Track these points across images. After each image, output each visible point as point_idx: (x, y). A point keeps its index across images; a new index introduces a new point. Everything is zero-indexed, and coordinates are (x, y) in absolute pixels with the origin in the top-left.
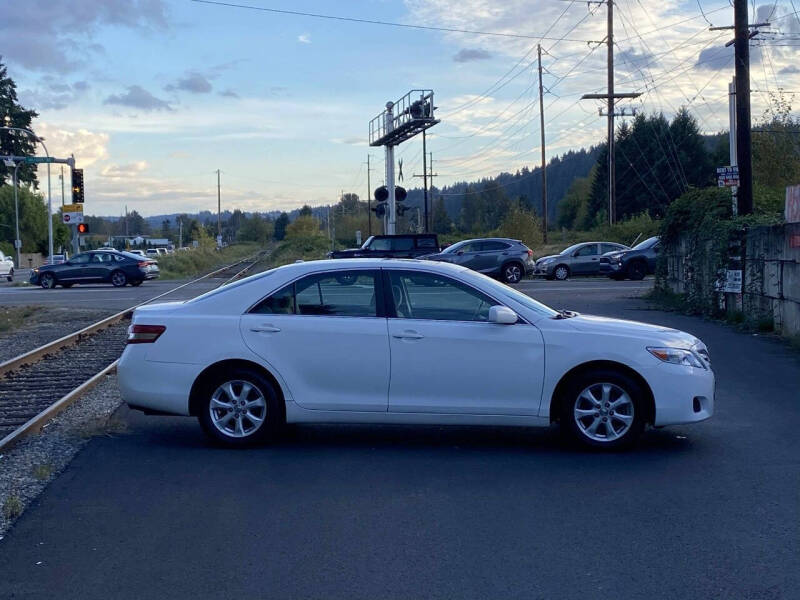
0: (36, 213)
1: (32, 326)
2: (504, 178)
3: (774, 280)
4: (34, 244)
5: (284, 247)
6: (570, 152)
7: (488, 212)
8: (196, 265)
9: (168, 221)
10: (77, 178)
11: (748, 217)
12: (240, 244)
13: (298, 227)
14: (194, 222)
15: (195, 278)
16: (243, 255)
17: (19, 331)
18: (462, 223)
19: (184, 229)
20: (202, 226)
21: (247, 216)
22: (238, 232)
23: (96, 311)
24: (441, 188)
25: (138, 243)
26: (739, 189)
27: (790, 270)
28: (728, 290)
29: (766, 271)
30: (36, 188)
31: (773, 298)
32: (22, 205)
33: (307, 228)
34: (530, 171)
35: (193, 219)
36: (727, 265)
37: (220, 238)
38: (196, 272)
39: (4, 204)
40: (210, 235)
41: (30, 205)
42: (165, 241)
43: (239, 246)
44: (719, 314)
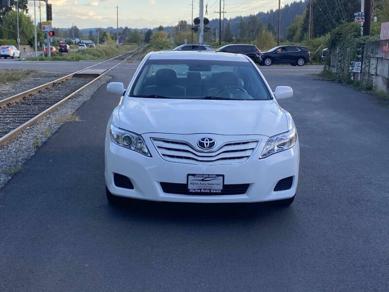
0: (27, 25)
1: (30, 79)
2: (261, 14)
3: (374, 67)
4: (26, 41)
5: (149, 46)
6: (294, 2)
7: (252, 32)
8: (106, 54)
9: (92, 32)
10: (49, 8)
11: (366, 37)
12: (128, 44)
13: (157, 36)
14: (105, 32)
15: (106, 60)
16: (129, 50)
17: (25, 81)
18: (239, 37)
19: (101, 35)
20: (108, 34)
21: (131, 30)
22: (127, 38)
23: (60, 73)
24: (228, 19)
25: (77, 42)
26: (364, 23)
27: (381, 61)
28: (354, 71)
29: (371, 62)
30: (27, 12)
31: (373, 75)
32: (20, 21)
33: (161, 37)
34: (274, 11)
35: (104, 31)
36: (355, 59)
37: (118, 40)
38: (106, 57)
39: (12, 21)
40: (113, 39)
41: (24, 21)
42: (90, 42)
43: (127, 45)
44: (350, 82)
